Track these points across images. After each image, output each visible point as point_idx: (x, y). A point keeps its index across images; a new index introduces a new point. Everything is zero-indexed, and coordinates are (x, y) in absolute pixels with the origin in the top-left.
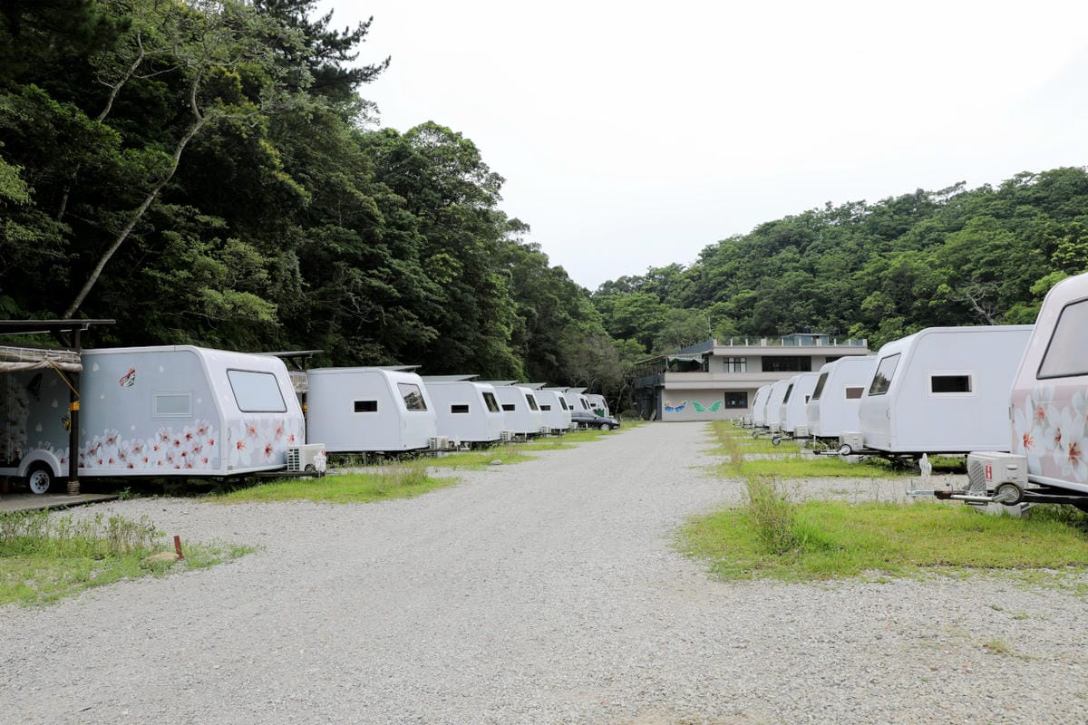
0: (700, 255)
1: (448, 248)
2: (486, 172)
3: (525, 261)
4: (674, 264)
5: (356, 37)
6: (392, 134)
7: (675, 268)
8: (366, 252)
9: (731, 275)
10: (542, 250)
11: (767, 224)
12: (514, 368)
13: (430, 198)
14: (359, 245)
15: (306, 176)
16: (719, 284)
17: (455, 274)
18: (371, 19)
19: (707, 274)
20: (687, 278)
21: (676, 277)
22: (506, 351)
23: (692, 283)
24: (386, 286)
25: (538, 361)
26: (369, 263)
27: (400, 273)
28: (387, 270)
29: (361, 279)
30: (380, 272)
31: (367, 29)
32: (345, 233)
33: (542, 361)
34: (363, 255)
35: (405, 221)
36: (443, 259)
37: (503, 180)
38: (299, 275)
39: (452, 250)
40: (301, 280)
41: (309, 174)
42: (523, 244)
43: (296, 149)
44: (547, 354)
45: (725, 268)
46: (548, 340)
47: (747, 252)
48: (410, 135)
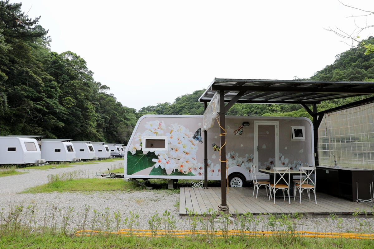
0: (175, 100)
1: (71, 95)
2: (87, 70)
3: (106, 100)
4: (166, 103)
5: (34, 22)
6: (54, 54)
7: (166, 104)
8: (36, 96)
9: (183, 107)
10: (114, 96)
11: (197, 91)
12: (97, 137)
13: (65, 78)
14: (34, 93)
15: (13, 68)
16: (180, 110)
17: (73, 104)
18: (40, 17)
19: (177, 106)
20: (170, 107)
21: (166, 107)
22: (94, 131)
23: (172, 109)
24: (43, 108)
25: (111, 134)
26: (37, 100)
27: (49, 103)
28: (44, 102)
29: (33, 105)
30: (41, 103)
31: (38, 20)
32: (29, 89)
33: (112, 134)
34: (35, 96)
35: (53, 86)
36: (69, 99)
37: (93, 73)
38: (6, 103)
39: (73, 96)
40: (7, 104)
41: (15, 67)
42: (107, 94)
43: (10, 58)
44: (114, 132)
45: (182, 105)
46: (114, 127)
47: (190, 100)
48: (61, 55)
